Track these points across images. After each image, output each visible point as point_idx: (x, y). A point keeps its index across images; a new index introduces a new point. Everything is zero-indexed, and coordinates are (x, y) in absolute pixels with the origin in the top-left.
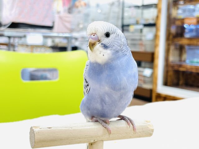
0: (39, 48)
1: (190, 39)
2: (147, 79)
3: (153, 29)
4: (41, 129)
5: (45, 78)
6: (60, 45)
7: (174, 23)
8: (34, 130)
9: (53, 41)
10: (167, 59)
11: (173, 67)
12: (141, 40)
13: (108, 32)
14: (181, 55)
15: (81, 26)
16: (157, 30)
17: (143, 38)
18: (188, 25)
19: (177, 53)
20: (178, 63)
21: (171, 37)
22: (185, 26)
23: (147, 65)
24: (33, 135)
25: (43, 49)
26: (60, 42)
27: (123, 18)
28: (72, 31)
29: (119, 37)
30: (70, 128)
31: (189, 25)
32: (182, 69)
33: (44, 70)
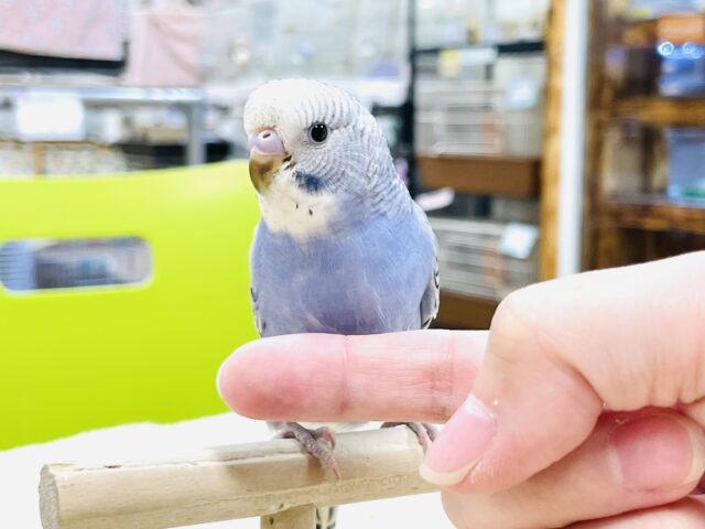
0: (68, 149)
1: (681, 101)
2: (516, 268)
3: (536, 64)
4: (81, 470)
5: (99, 277)
6: (157, 137)
7: (618, 38)
8: (56, 478)
9: (127, 122)
10: (591, 186)
11: (616, 215)
12: (487, 108)
13: (321, 121)
14: (646, 165)
15: (242, 57)
16: (552, 68)
17: (497, 102)
18: (673, 47)
19: (631, 157)
20: (637, 198)
21: (607, 95)
22: (663, 49)
23: (517, 210)
24: (52, 494)
25: (85, 158)
26: (158, 126)
27: (412, 22)
28: (204, 76)
29: (366, 142)
30: (191, 466)
31: (678, 45)
32: (651, 224)
33: (94, 244)
